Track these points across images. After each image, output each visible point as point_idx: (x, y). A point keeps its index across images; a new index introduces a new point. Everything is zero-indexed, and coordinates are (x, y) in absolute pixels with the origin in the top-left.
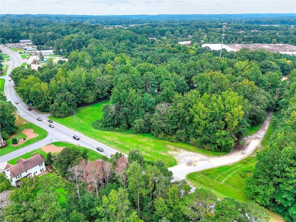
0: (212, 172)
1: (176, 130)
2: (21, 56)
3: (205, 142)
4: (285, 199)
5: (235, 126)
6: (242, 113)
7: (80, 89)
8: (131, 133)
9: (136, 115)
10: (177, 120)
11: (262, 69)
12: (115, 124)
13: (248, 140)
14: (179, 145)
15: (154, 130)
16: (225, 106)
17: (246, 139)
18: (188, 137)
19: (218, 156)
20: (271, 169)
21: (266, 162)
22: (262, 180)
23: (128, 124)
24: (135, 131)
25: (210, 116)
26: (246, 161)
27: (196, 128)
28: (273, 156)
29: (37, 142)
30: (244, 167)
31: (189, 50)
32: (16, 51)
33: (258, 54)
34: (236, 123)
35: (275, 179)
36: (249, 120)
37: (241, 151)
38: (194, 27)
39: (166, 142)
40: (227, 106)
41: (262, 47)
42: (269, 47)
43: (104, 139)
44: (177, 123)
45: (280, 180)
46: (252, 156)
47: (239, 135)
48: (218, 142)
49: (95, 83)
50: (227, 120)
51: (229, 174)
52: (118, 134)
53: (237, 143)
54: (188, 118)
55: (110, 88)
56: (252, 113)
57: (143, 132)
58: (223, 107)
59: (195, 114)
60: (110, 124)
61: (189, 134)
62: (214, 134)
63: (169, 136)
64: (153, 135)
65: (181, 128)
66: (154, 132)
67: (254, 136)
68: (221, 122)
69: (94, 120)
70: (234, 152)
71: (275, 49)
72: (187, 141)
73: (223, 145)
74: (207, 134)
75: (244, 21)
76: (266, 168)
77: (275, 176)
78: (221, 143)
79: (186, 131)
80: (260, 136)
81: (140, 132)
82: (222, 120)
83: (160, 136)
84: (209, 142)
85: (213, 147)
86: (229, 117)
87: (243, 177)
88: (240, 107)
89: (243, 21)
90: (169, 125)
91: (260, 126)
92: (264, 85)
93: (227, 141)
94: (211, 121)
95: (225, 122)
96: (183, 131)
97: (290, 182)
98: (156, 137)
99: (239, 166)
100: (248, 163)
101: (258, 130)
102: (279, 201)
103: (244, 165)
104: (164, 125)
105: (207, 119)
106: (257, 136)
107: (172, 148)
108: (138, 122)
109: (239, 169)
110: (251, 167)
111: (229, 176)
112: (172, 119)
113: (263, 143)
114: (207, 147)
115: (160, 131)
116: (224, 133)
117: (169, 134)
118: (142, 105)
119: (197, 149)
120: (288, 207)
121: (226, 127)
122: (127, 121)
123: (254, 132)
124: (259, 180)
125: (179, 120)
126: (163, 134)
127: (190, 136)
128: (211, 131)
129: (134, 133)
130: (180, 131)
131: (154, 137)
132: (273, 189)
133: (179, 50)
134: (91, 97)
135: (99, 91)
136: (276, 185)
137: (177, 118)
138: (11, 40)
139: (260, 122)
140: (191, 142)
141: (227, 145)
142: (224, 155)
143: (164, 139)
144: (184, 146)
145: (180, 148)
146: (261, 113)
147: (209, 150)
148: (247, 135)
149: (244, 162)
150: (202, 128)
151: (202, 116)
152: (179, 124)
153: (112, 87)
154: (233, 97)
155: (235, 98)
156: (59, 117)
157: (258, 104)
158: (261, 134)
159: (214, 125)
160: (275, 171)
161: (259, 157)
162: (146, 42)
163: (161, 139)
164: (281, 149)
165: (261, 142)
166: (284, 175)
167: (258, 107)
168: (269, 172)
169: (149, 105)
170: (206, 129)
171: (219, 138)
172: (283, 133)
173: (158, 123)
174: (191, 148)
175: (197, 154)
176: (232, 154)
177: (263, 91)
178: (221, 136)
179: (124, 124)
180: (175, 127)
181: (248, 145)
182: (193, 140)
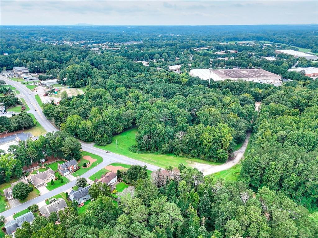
0: (217, 174)
1: (191, 150)
2: (27, 86)
3: (210, 157)
4: (256, 183)
5: (228, 146)
6: (232, 138)
7: (113, 123)
8: (159, 154)
9: (163, 141)
10: (192, 144)
11: (242, 102)
12: (147, 149)
13: (236, 154)
14: (194, 160)
15: (175, 151)
16: (221, 134)
17: (234, 153)
18: (199, 154)
19: (219, 165)
20: (249, 169)
21: (246, 166)
22: (245, 175)
23: (156, 148)
24: (162, 152)
25: (212, 140)
26: (235, 167)
27: (204, 148)
28: (249, 162)
29: (98, 164)
30: (235, 170)
31: (182, 78)
32: (18, 81)
33: (238, 84)
34: (228, 144)
35: (251, 173)
36: (235, 140)
37: (232, 161)
38: (179, 47)
39: (185, 158)
40: (223, 134)
41: (241, 72)
42: (246, 73)
43: (143, 159)
44: (192, 145)
45: (253, 174)
46: (239, 163)
47: (230, 151)
48: (218, 156)
49: (123, 117)
50: (223, 142)
51: (227, 175)
52: (150, 155)
53: (230, 156)
54: (199, 142)
55: (133, 120)
56: (237, 136)
57: (168, 153)
58: (220, 135)
59: (203, 140)
60: (144, 148)
61: (200, 152)
62: (216, 151)
63: (186, 155)
64: (175, 154)
65: (194, 149)
66: (176, 152)
67: (239, 151)
68: (219, 144)
69: (129, 147)
70: (228, 162)
71: (251, 75)
72: (198, 157)
73: (222, 158)
74: (211, 151)
75: (224, 37)
76: (246, 168)
77: (251, 172)
78: (220, 157)
79: (198, 150)
80: (243, 151)
81: (165, 153)
82: (220, 143)
83: (180, 155)
84: (213, 157)
85: (215, 160)
86: (224, 141)
87: (235, 176)
88: (230, 134)
89: (222, 38)
90: (186, 147)
91: (242, 143)
92: (243, 116)
93: (224, 155)
94: (213, 144)
95: (222, 143)
96: (196, 150)
97: (258, 174)
98: (177, 155)
99: (232, 170)
100: (237, 167)
101: (242, 146)
102: (253, 184)
103: (234, 169)
104: (183, 148)
105: (211, 143)
106: (241, 150)
107: (190, 162)
108: (165, 146)
109: (232, 172)
110: (239, 170)
111: (227, 176)
112: (188, 143)
113: (245, 155)
114: (212, 159)
115: (181, 151)
116: (221, 150)
117: (186, 153)
118: (166, 134)
119: (205, 161)
120: (258, 187)
121: (222, 147)
122: (156, 146)
123: (239, 148)
124: (243, 175)
125: (193, 144)
126: (182, 153)
127: (200, 154)
128: (214, 150)
129: (161, 154)
130: (194, 151)
131: (176, 156)
132: (250, 179)
133: (173, 78)
134: (121, 128)
135: (126, 123)
136: (251, 177)
137: (191, 142)
138: (5, 68)
139: (242, 141)
140: (201, 158)
141: (224, 158)
142: (222, 164)
143: (183, 157)
144: (197, 160)
145: (195, 161)
146: (242, 136)
147: (213, 162)
148: (234, 151)
149: (234, 167)
150: (208, 148)
151: (208, 141)
152: (193, 146)
153: (135, 119)
154: (225, 128)
155: (227, 129)
156: (102, 146)
157: (240, 130)
158: (244, 149)
159: (215, 146)
160: (251, 169)
161: (242, 163)
162: (142, 70)
163: (181, 157)
164: (253, 158)
165: (243, 154)
166: (255, 171)
167: (240, 131)
168: (247, 170)
169: (171, 134)
170: (210, 148)
171: (219, 154)
172: (254, 149)
173: (179, 146)
174: (201, 161)
175: (206, 165)
176: (227, 163)
177: (243, 120)
178: (220, 152)
179: (154, 148)
180: (190, 148)
181: (236, 157)
182: (202, 156)
